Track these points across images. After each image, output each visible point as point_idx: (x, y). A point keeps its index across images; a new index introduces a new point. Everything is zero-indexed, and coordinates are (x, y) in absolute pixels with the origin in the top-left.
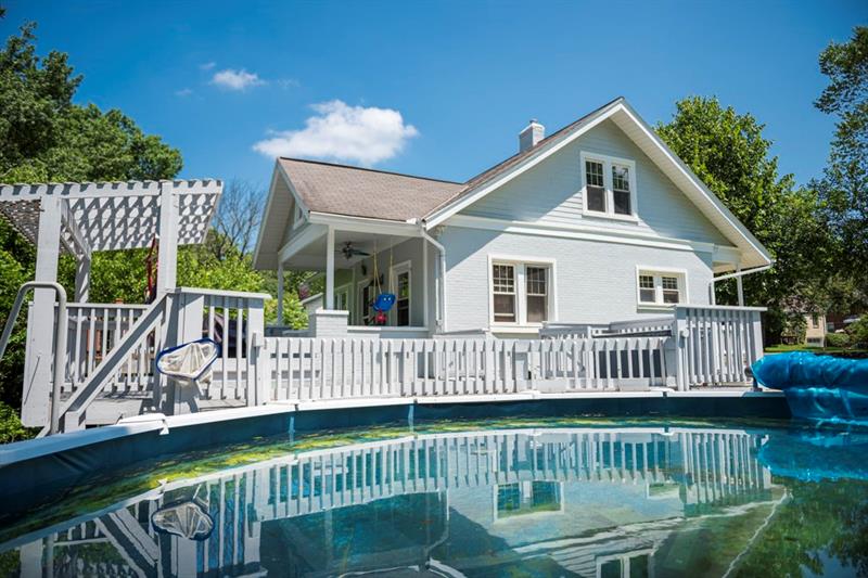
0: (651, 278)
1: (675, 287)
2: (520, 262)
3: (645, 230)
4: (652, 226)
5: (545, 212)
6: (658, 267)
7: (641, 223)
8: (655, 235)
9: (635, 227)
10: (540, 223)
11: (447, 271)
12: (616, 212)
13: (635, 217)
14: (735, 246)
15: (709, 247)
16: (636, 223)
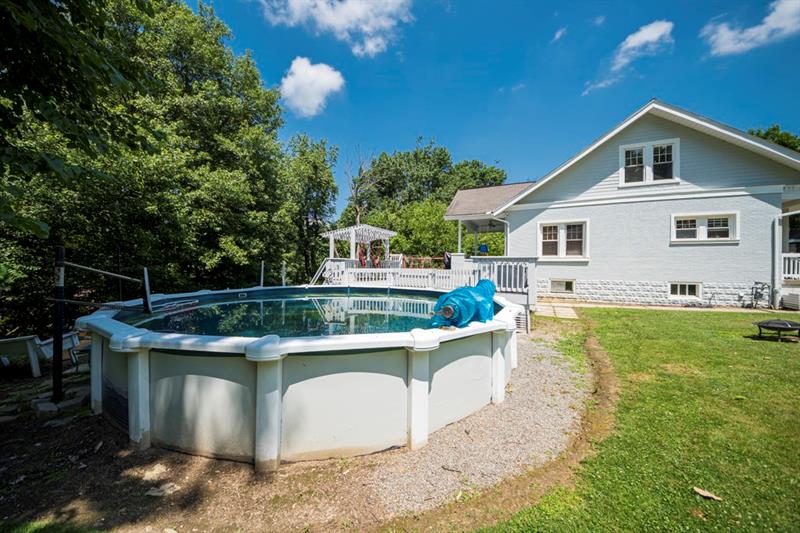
0: (694, 221)
1: (726, 225)
2: (562, 223)
3: (687, 187)
4: (697, 182)
7: (683, 183)
8: (698, 189)
9: (677, 186)
10: (577, 199)
11: (510, 233)
12: (655, 179)
13: (677, 179)
15: (777, 189)
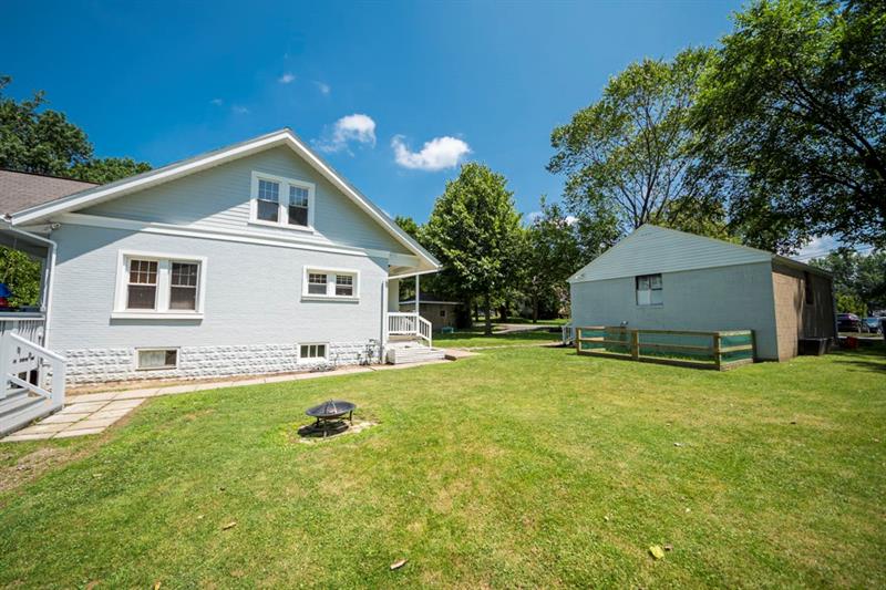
0: (324, 276)
1: (350, 283)
2: (164, 259)
3: (319, 238)
4: (327, 236)
5: (199, 218)
6: (333, 266)
7: (316, 233)
8: (329, 243)
9: (311, 235)
10: (192, 226)
11: (56, 264)
12: (290, 222)
13: (310, 228)
14: (413, 254)
15: (385, 254)
16: (312, 233)
